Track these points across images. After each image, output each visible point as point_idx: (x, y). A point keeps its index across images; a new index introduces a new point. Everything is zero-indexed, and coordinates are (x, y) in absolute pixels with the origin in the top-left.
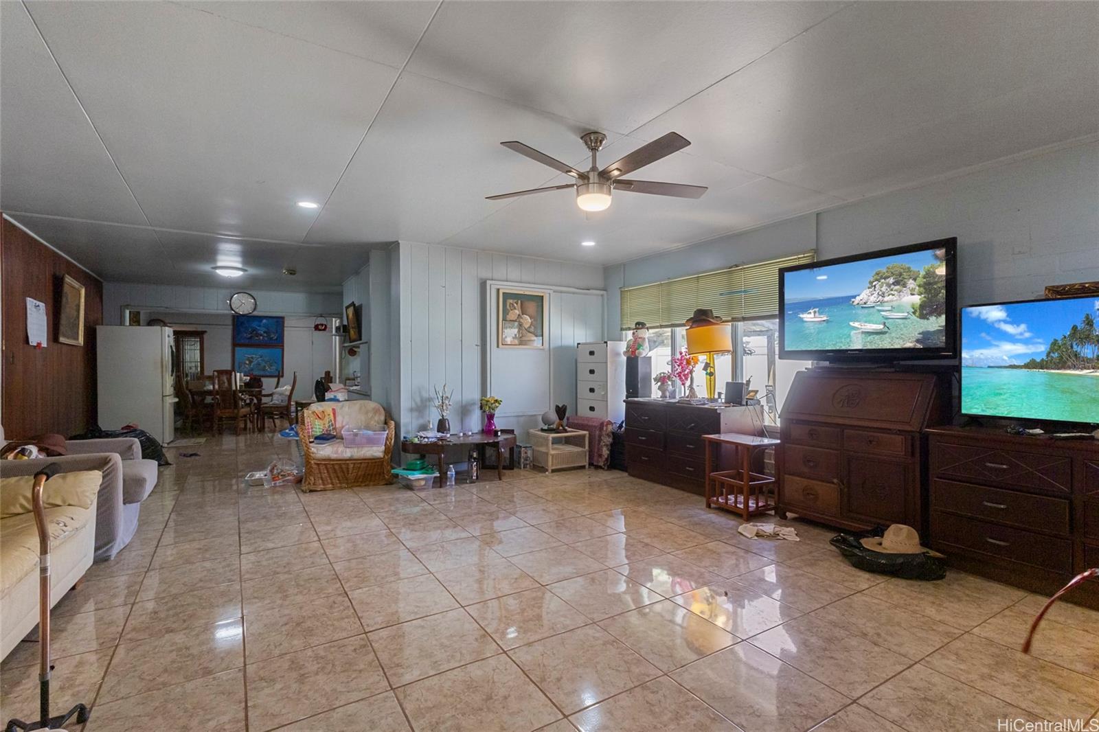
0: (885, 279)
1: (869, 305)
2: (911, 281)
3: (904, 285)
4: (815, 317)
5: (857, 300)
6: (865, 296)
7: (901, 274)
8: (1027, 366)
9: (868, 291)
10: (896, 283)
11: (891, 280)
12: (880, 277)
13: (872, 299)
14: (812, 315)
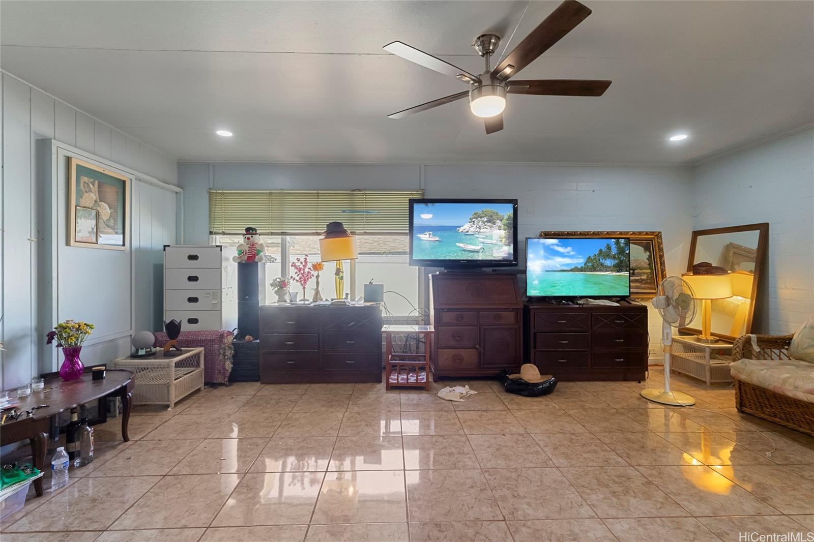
0: (481, 217)
1: (470, 233)
2: (498, 221)
3: (494, 223)
4: (430, 237)
5: (461, 229)
6: (466, 227)
7: (491, 216)
8: (572, 270)
9: (469, 224)
10: (489, 221)
11: (485, 219)
12: (477, 216)
13: (472, 229)
14: (428, 236)
